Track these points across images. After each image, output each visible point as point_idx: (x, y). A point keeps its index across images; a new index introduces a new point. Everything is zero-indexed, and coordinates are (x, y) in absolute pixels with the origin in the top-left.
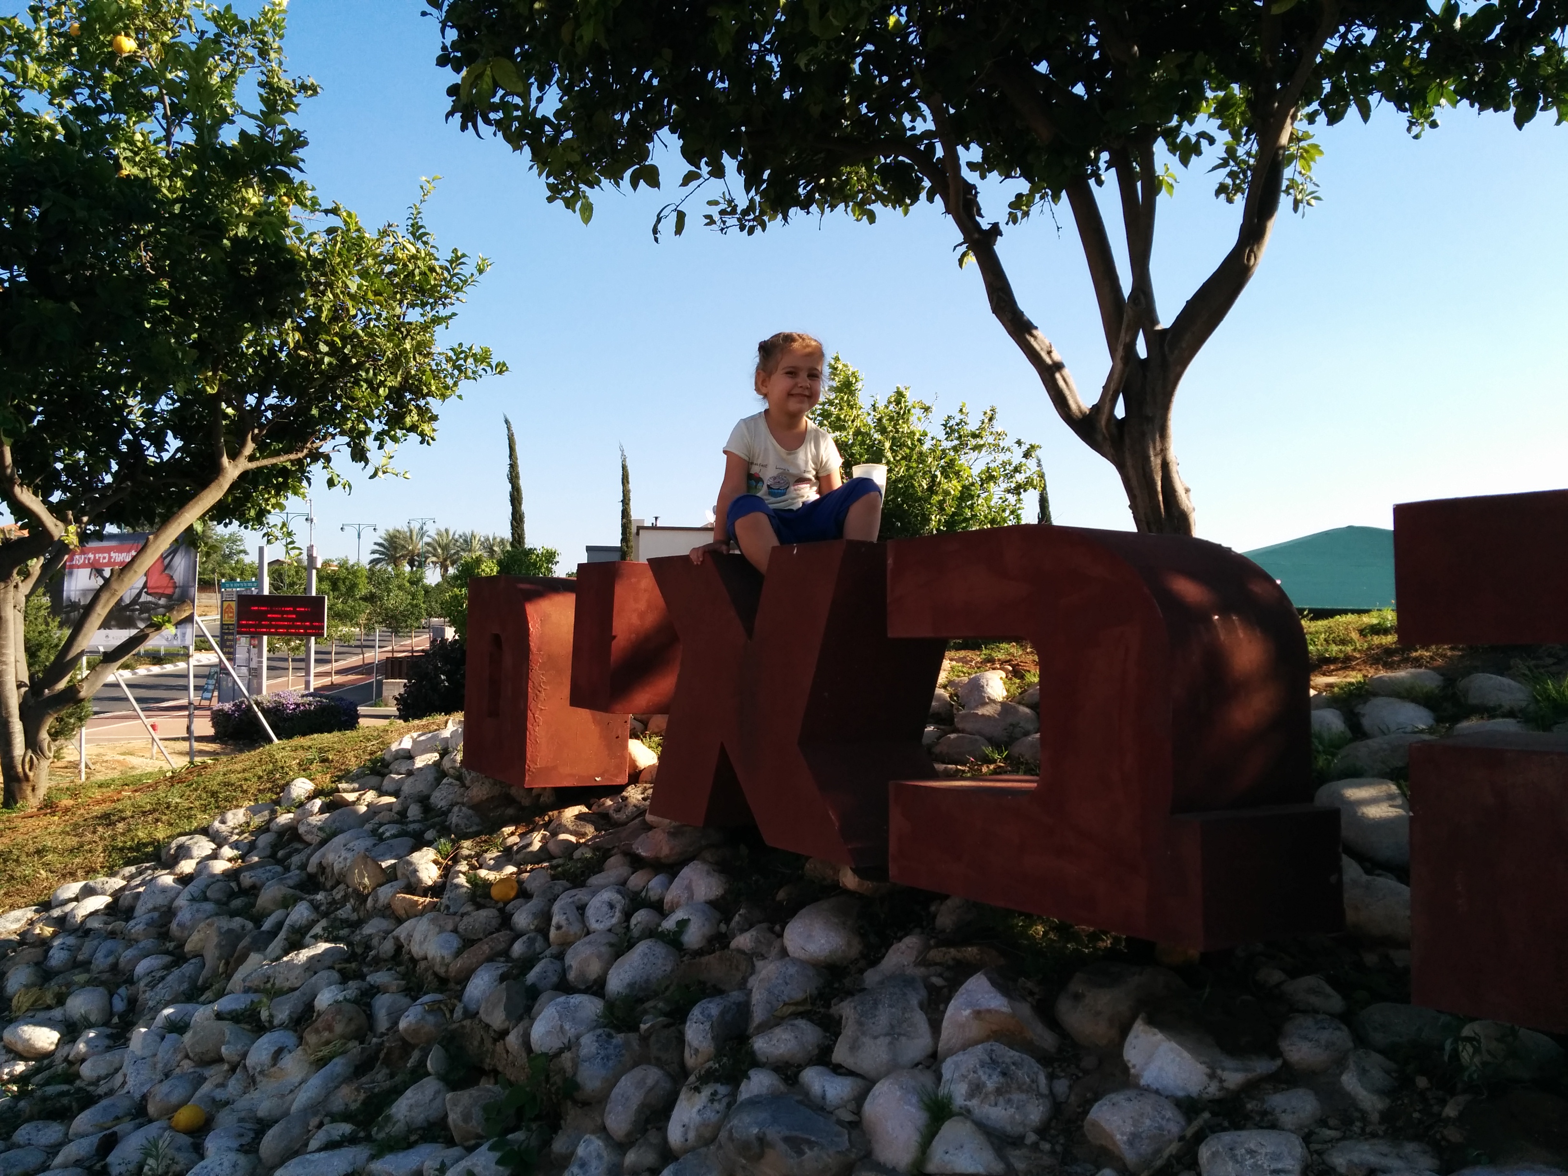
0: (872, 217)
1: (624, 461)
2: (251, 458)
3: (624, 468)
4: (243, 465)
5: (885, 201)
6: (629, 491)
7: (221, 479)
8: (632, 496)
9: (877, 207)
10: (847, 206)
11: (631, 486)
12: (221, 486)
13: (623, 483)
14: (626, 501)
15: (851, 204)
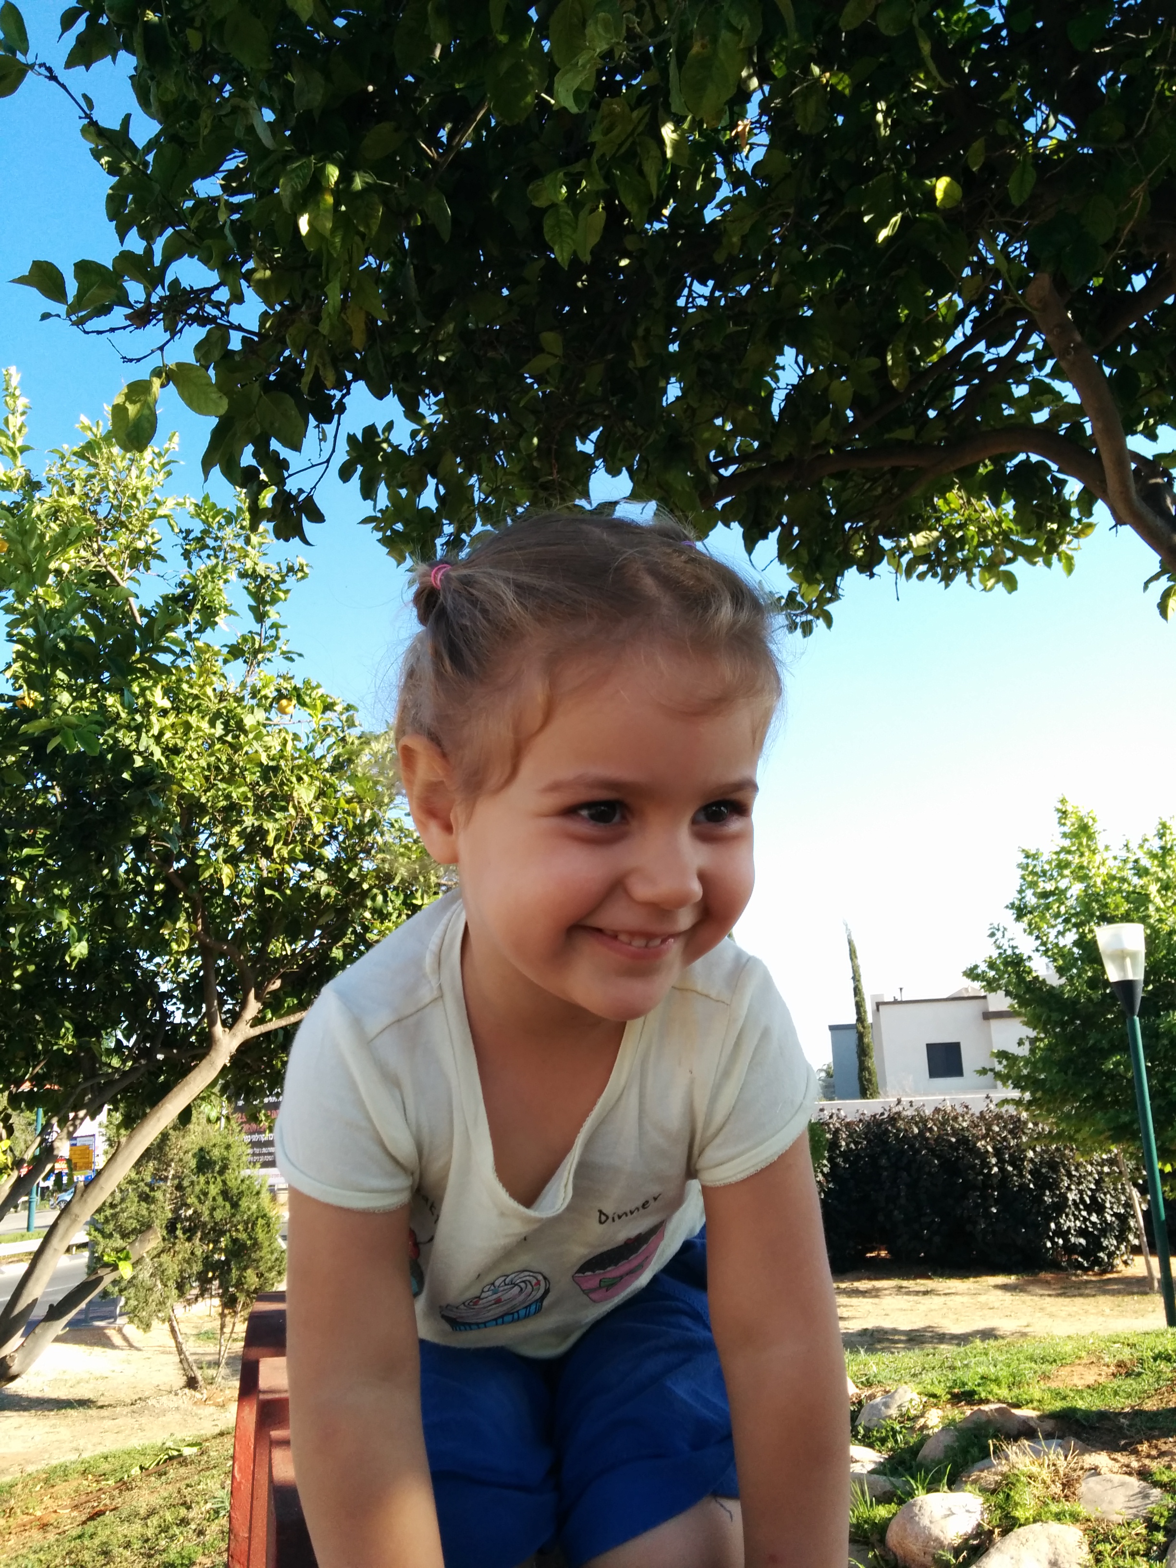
0: (1011, 582)
1: (849, 935)
2: (258, 1021)
3: (850, 943)
4: (245, 1031)
5: (1030, 554)
6: (858, 967)
7: (213, 1054)
8: (862, 971)
9: (1019, 568)
10: (970, 575)
11: (860, 961)
12: (212, 1063)
13: (852, 959)
14: (856, 978)
15: (976, 571)
